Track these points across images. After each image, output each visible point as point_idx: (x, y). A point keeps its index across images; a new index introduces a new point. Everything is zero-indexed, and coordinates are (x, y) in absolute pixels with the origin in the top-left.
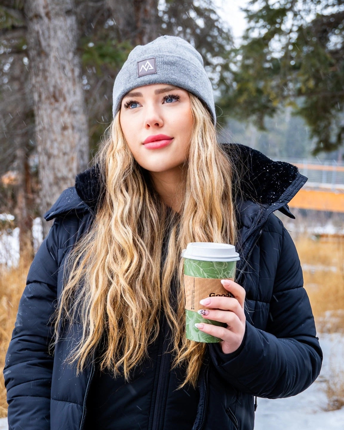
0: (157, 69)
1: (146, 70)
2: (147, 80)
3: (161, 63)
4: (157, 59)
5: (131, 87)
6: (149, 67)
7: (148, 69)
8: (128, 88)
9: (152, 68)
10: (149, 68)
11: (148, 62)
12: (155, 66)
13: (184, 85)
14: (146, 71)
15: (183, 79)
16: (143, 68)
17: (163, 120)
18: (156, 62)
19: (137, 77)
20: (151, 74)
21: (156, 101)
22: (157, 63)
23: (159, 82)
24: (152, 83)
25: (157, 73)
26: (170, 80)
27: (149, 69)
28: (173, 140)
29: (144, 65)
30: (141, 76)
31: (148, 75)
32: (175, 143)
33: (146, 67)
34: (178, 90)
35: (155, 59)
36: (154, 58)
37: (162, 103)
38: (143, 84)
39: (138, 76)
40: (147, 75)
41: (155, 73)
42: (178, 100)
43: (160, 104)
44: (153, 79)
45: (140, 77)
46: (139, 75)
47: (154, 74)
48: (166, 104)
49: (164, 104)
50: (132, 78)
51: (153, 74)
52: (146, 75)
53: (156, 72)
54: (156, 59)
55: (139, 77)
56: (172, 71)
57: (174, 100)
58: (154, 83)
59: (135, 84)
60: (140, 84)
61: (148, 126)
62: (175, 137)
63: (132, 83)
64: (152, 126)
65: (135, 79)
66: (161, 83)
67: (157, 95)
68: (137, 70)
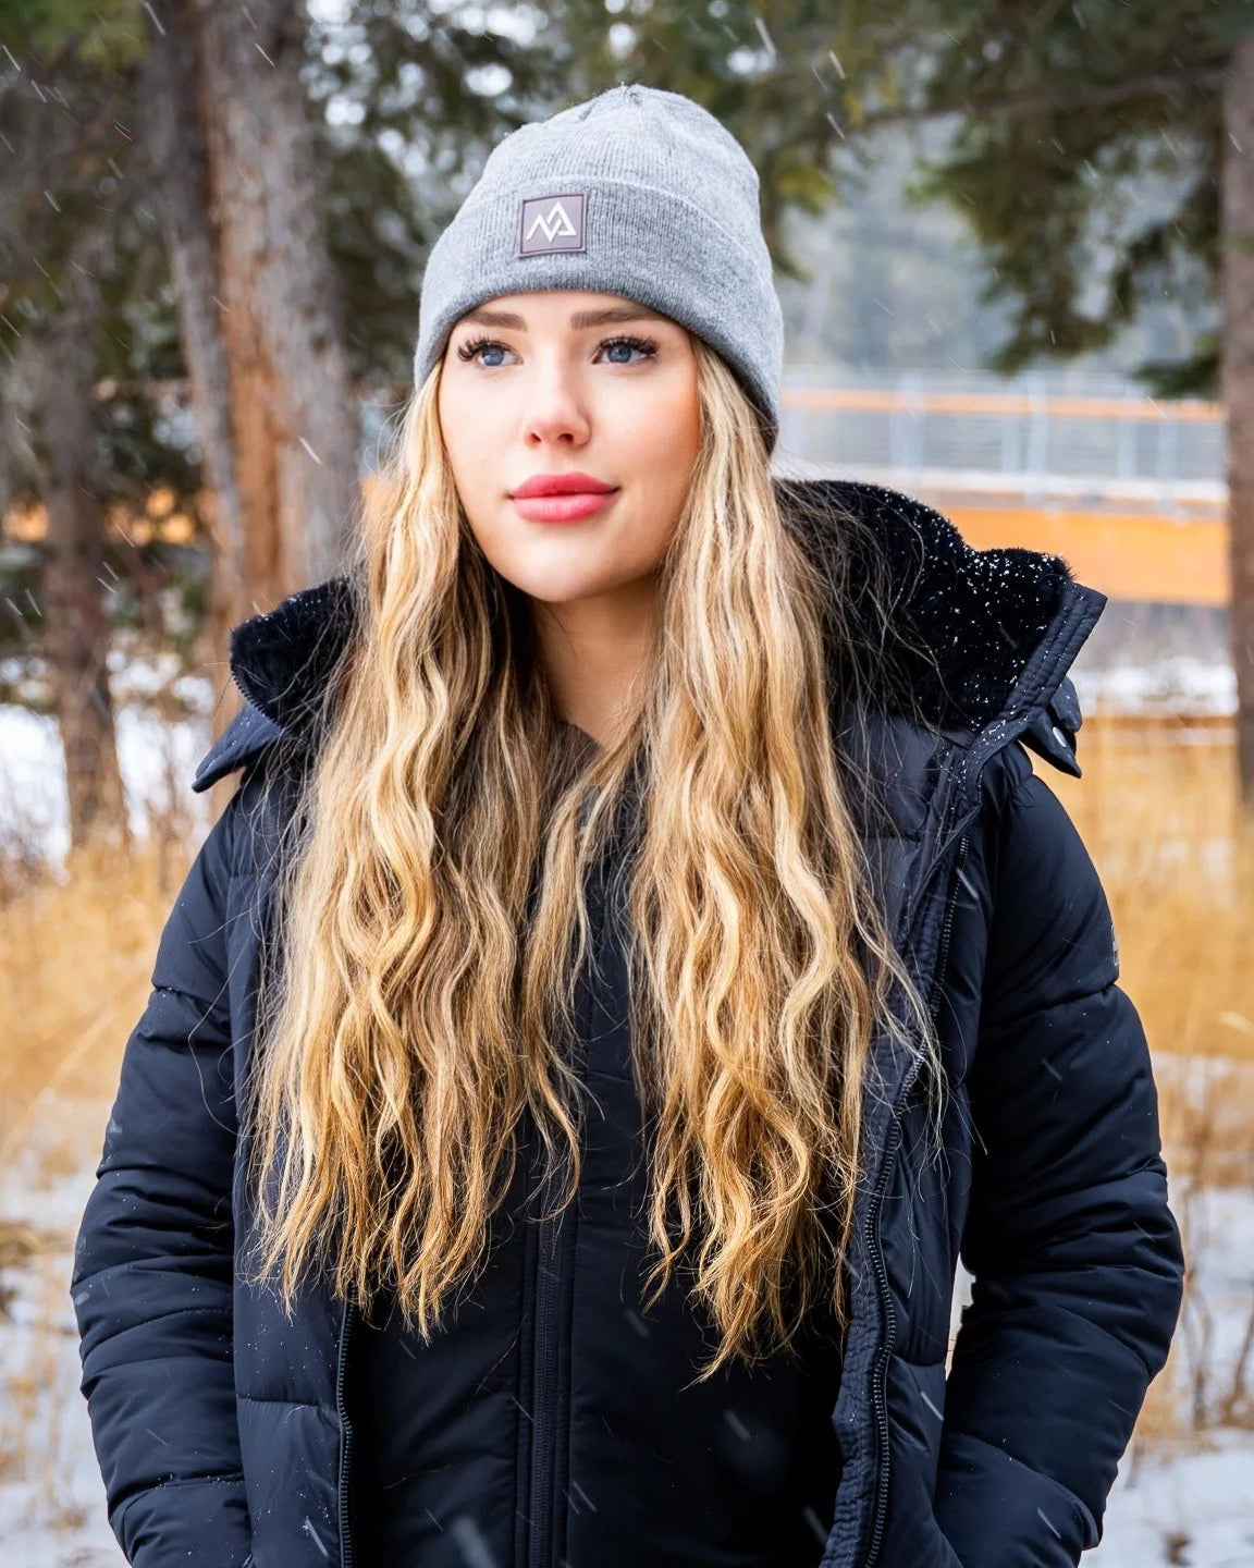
0: (589, 238)
1: (550, 236)
2: (550, 273)
3: (604, 217)
4: (593, 197)
5: (491, 290)
6: (563, 227)
7: (557, 234)
8: (478, 292)
9: (571, 231)
10: (560, 229)
11: (558, 207)
12: (584, 226)
13: (676, 305)
14: (550, 239)
15: (676, 285)
16: (539, 225)
17: (589, 421)
18: (587, 210)
19: (516, 256)
20: (566, 253)
21: (573, 352)
22: (591, 212)
23: (589, 286)
24: (566, 286)
25: (585, 252)
26: (628, 285)
27: (562, 233)
28: (617, 494)
29: (545, 218)
30: (531, 257)
31: (554, 256)
32: (624, 507)
33: (551, 226)
34: (657, 322)
35: (585, 197)
36: (582, 195)
37: (592, 359)
38: (532, 286)
39: (518, 254)
40: (551, 254)
41: (579, 251)
42: (653, 355)
43: (586, 363)
44: (569, 275)
45: (526, 257)
46: (522, 252)
47: (577, 253)
48: (607, 365)
49: (596, 366)
50: (495, 259)
51: (571, 253)
52: (545, 255)
53: (583, 249)
54: (589, 197)
55: (521, 258)
56: (640, 252)
57: (635, 356)
58: (572, 287)
59: (506, 281)
60: (521, 282)
61: (535, 439)
62: (625, 484)
63: (493, 273)
64: (549, 441)
65: (508, 263)
66: (597, 289)
67: (579, 333)
68: (519, 232)
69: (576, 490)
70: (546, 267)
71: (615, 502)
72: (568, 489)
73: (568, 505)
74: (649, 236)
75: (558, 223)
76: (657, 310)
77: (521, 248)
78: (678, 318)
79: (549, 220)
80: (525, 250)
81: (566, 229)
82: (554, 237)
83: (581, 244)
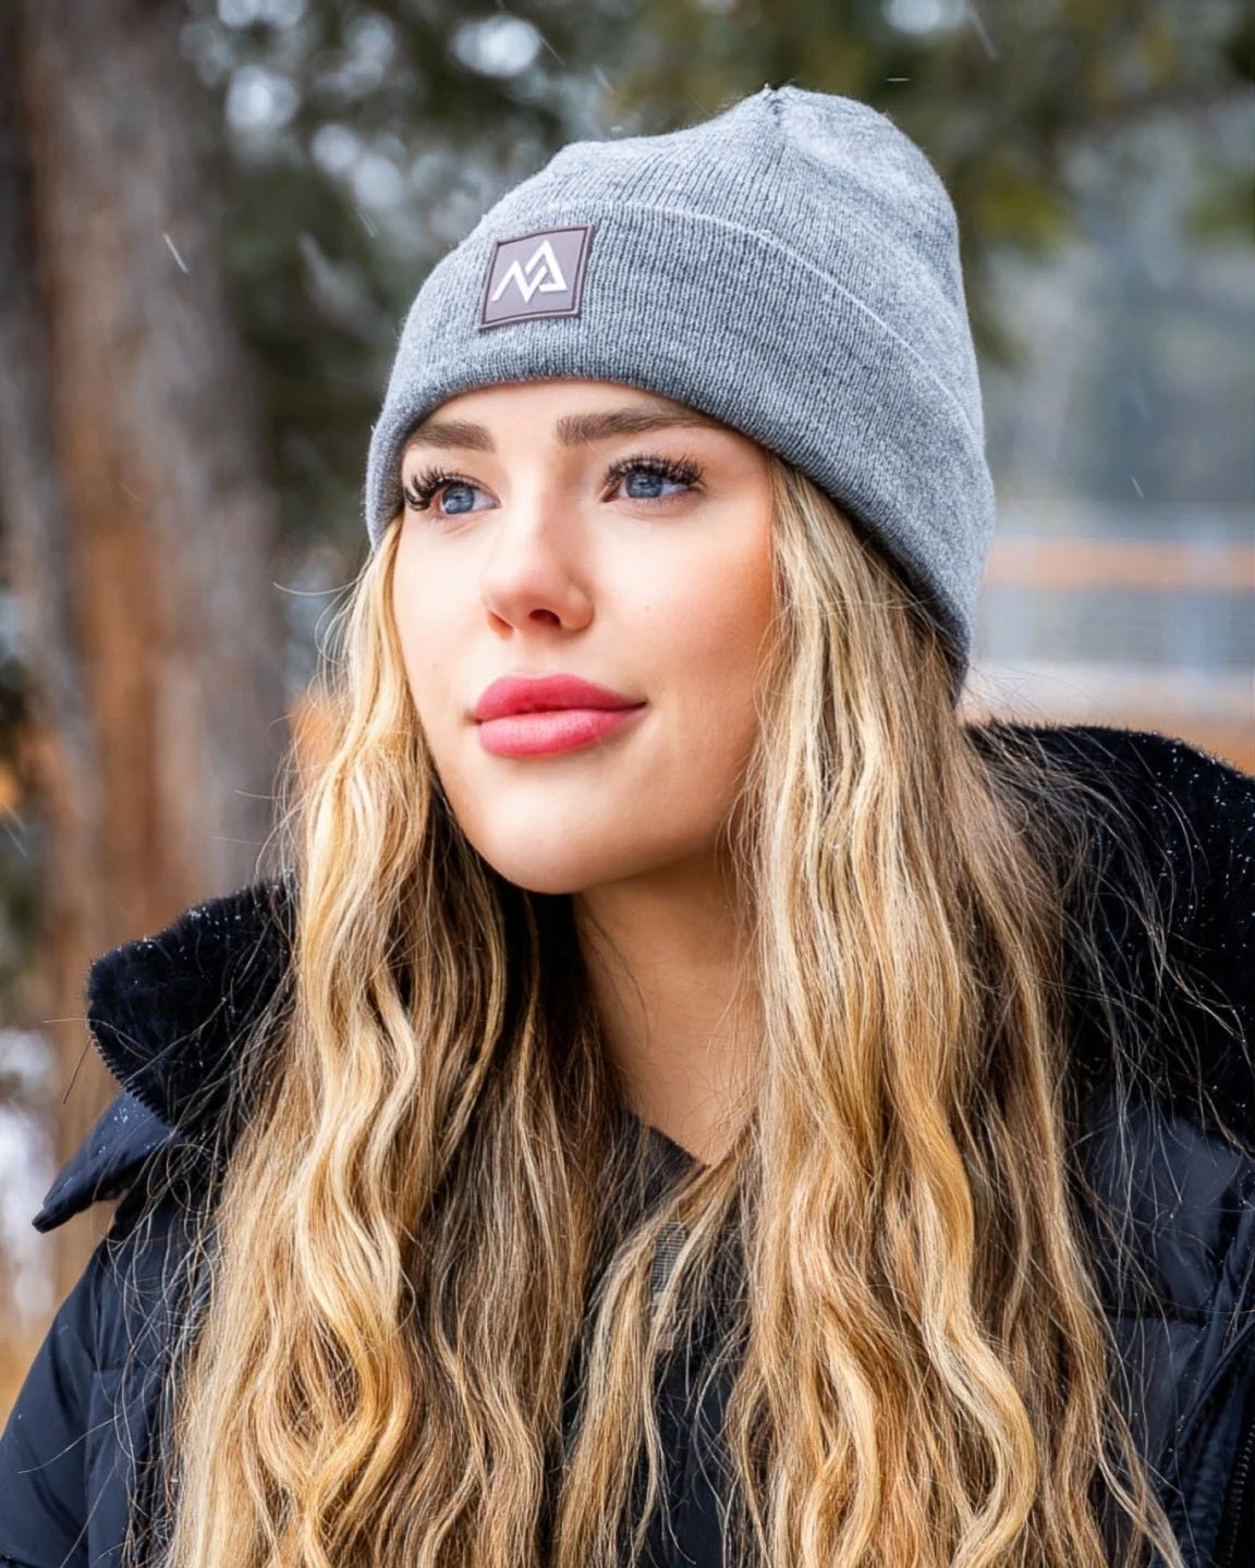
0: (587, 295)
1: (527, 292)
2: (520, 350)
3: (615, 261)
4: (602, 231)
5: (438, 384)
6: (548, 278)
7: (538, 288)
8: (420, 390)
9: (560, 284)
10: (542, 283)
11: (545, 248)
12: (581, 274)
14: (527, 297)
15: (732, 369)
16: (513, 278)
17: (587, 590)
18: (590, 251)
19: (475, 328)
20: (548, 318)
21: (568, 480)
22: (595, 254)
23: (581, 369)
24: (546, 374)
25: (578, 316)
26: (645, 366)
27: (544, 288)
28: (640, 713)
29: (523, 268)
30: (497, 327)
31: (529, 325)
32: (652, 733)
33: (529, 278)
34: (696, 430)
35: (589, 231)
36: (585, 229)
37: (602, 494)
38: (495, 374)
39: (477, 326)
40: (526, 321)
41: (571, 314)
42: (697, 484)
43: (590, 501)
44: (549, 351)
45: (490, 329)
46: (483, 322)
47: (566, 318)
48: (623, 503)
49: (611, 505)
50: (447, 336)
51: (557, 319)
52: (518, 323)
53: (575, 312)
54: (594, 232)
55: (482, 331)
56: (671, 315)
57: (669, 488)
58: (554, 374)
59: (457, 368)
60: (479, 369)
61: (502, 624)
62: (652, 697)
63: (443, 359)
64: (521, 627)
65: (462, 340)
66: (596, 377)
67: (573, 450)
68: (484, 291)
69: (564, 703)
70: (514, 343)
71: (639, 722)
72: (550, 702)
73: (546, 728)
74: (688, 290)
75: (543, 271)
76: (699, 411)
77: (484, 318)
78: (735, 423)
79: (529, 269)
80: (488, 319)
81: (553, 281)
82: (533, 296)
83: (573, 304)
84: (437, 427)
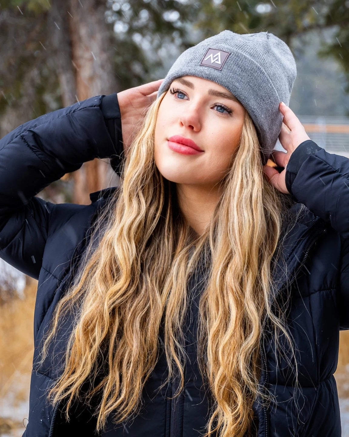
0: (224, 67)
1: (212, 61)
2: (207, 73)
3: (232, 62)
4: (231, 55)
5: (187, 72)
6: (217, 60)
7: (215, 62)
8: (183, 71)
9: (219, 62)
10: (216, 60)
11: (219, 54)
12: (224, 63)
13: (244, 99)
14: (212, 62)
15: (247, 93)
16: (210, 57)
17: (201, 124)
18: (228, 58)
20: (215, 69)
21: (205, 102)
22: (229, 59)
23: (218, 81)
24: (210, 80)
25: (221, 71)
26: (230, 86)
27: (216, 62)
28: (203, 153)
29: (213, 56)
30: (204, 66)
31: (211, 68)
32: (203, 157)
33: (214, 59)
34: (235, 102)
36: (228, 53)
37: (211, 107)
38: (200, 75)
39: (200, 64)
40: (210, 67)
42: (231, 113)
43: (208, 107)
44: (213, 75)
45: (202, 65)
46: (201, 63)
47: (218, 70)
48: (215, 111)
49: (213, 110)
50: (193, 63)
52: (208, 67)
54: (230, 54)
55: (200, 65)
56: (239, 77)
57: (225, 112)
58: (212, 80)
59: (193, 71)
60: (197, 73)
61: (182, 124)
62: (206, 150)
63: (190, 67)
64: (185, 126)
65: (196, 65)
66: (220, 84)
67: (210, 96)
68: (204, 57)
69: (188, 145)
70: (206, 70)
71: (201, 155)
73: (183, 148)
74: (244, 74)
75: (217, 58)
78: (243, 104)
79: (214, 57)
80: (202, 63)
81: (218, 61)
82: (213, 62)
83: (221, 68)
84: (183, 80)
